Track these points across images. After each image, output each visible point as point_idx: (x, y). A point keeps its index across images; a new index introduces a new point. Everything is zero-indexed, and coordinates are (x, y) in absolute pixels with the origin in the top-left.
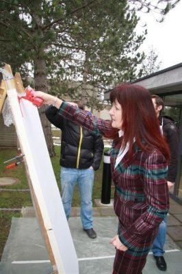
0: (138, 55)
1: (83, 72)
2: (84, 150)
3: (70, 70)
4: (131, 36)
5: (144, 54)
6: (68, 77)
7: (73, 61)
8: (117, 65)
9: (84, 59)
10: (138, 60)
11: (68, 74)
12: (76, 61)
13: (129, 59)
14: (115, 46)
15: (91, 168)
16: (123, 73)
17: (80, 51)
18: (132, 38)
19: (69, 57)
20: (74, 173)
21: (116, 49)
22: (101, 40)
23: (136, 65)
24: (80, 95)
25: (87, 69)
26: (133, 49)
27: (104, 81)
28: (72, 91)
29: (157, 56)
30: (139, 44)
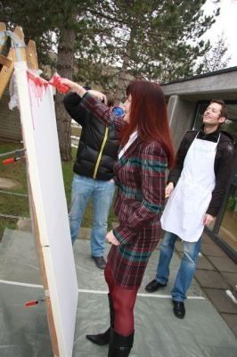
0: (201, 44)
1: (124, 55)
2: (106, 157)
3: (107, 51)
4: (195, 16)
5: (209, 43)
6: (103, 60)
7: (113, 39)
8: (171, 53)
9: (127, 38)
10: (200, 50)
11: (104, 55)
12: (117, 39)
13: (189, 47)
14: (172, 27)
15: (112, 181)
16: (177, 65)
17: (125, 26)
18: (197, 18)
19: (108, 32)
20: (90, 184)
21: (173, 31)
22: (155, 14)
23: (195, 58)
24: (115, 87)
25: (130, 52)
26: (196, 35)
27: (150, 73)
28: (106, 79)
29: (226, 50)
30: (205, 28)
